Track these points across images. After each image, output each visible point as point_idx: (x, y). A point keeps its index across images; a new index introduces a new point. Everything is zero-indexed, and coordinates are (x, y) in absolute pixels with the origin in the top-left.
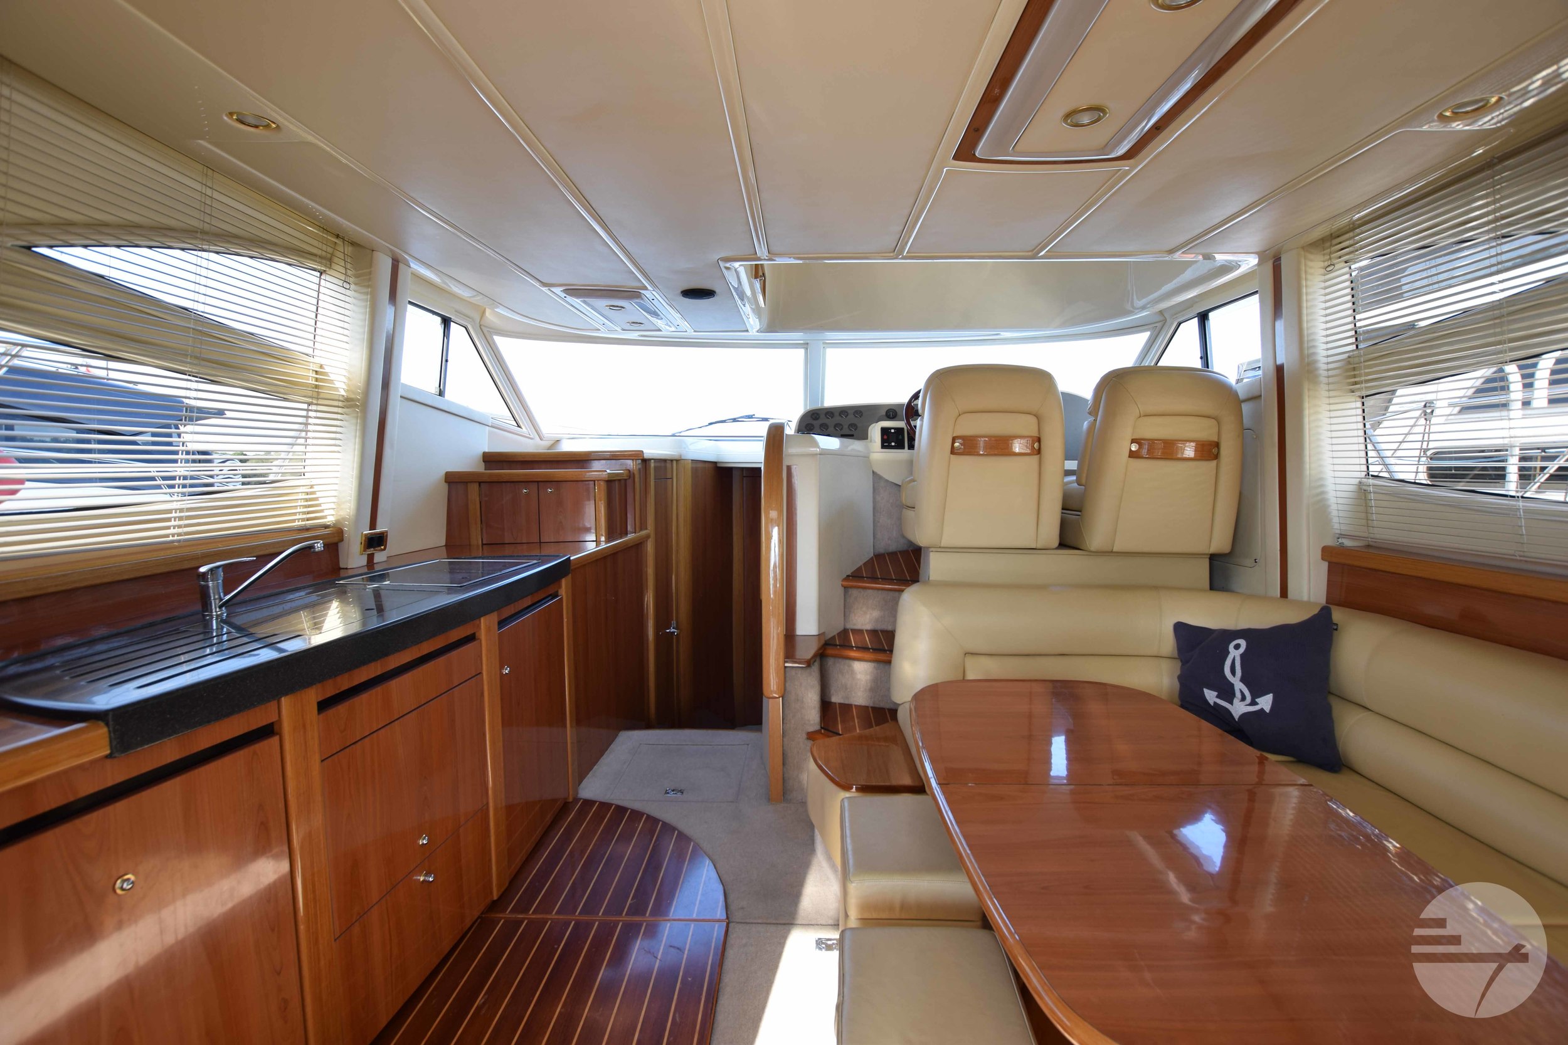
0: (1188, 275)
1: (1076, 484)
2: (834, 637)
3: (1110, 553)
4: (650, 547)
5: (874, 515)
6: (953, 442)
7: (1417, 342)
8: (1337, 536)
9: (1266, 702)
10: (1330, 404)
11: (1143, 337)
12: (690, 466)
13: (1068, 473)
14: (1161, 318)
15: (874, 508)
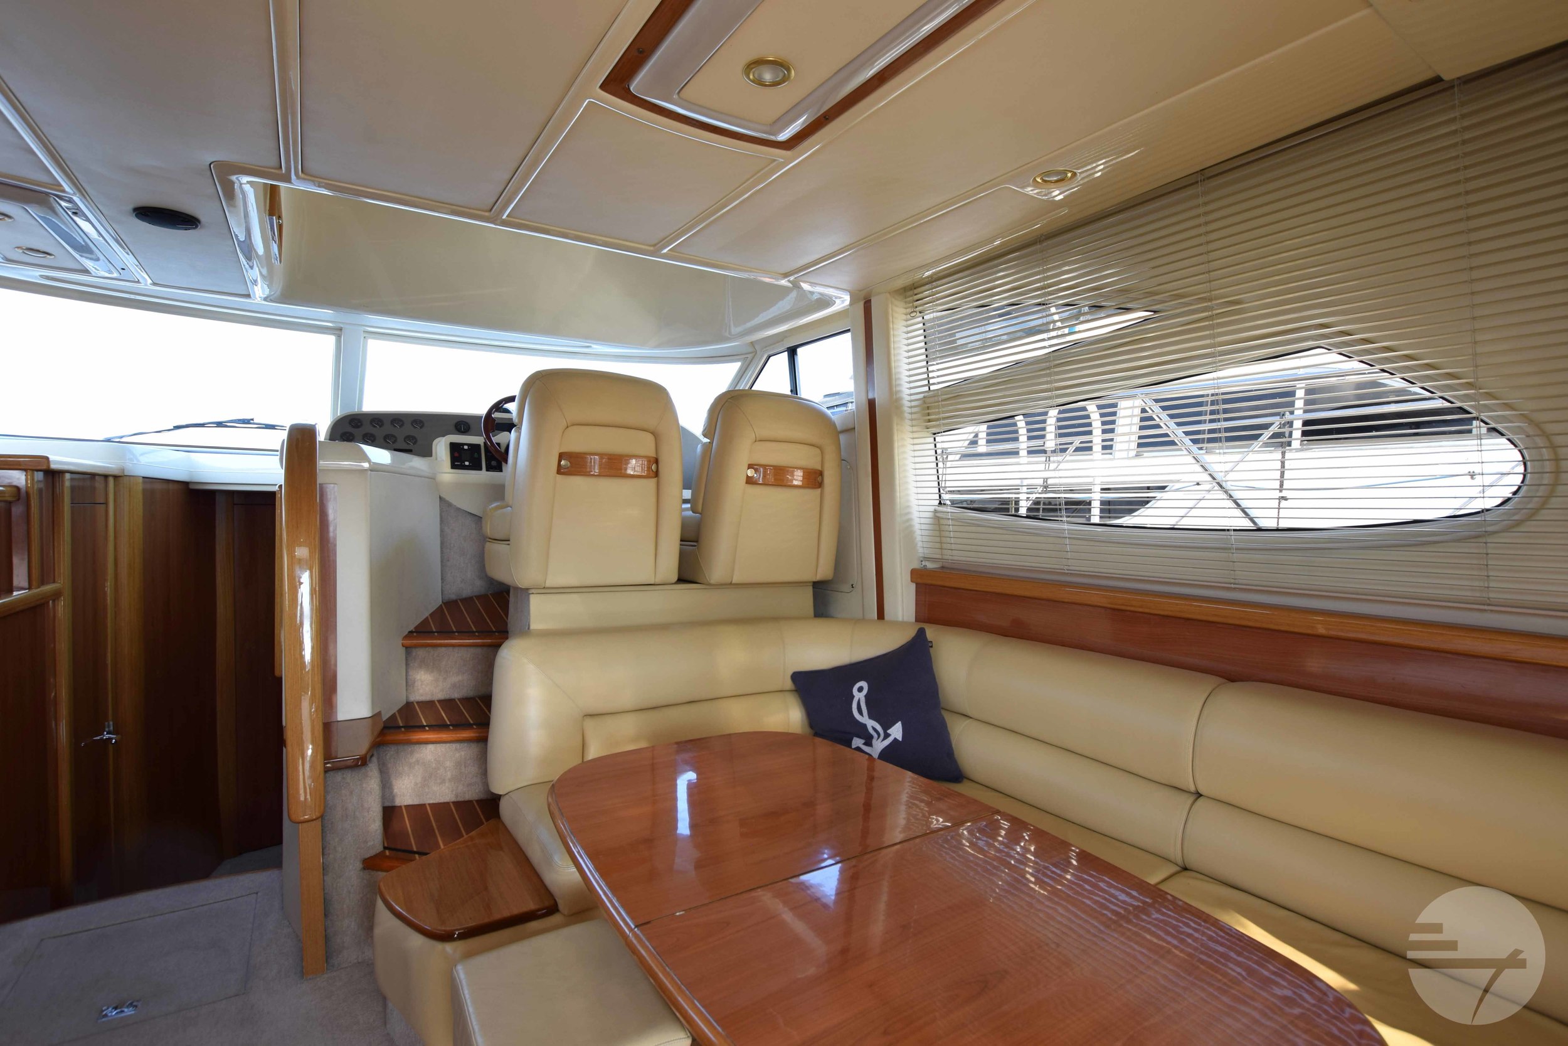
0: (785, 305)
1: (691, 512)
2: (393, 716)
3: (731, 585)
4: (62, 610)
5: (442, 552)
6: (560, 461)
7: (982, 387)
8: (922, 559)
9: (897, 731)
10: (913, 438)
11: (734, 367)
12: (140, 487)
13: (685, 501)
14: (750, 349)
15: (442, 543)
